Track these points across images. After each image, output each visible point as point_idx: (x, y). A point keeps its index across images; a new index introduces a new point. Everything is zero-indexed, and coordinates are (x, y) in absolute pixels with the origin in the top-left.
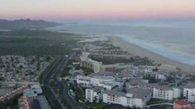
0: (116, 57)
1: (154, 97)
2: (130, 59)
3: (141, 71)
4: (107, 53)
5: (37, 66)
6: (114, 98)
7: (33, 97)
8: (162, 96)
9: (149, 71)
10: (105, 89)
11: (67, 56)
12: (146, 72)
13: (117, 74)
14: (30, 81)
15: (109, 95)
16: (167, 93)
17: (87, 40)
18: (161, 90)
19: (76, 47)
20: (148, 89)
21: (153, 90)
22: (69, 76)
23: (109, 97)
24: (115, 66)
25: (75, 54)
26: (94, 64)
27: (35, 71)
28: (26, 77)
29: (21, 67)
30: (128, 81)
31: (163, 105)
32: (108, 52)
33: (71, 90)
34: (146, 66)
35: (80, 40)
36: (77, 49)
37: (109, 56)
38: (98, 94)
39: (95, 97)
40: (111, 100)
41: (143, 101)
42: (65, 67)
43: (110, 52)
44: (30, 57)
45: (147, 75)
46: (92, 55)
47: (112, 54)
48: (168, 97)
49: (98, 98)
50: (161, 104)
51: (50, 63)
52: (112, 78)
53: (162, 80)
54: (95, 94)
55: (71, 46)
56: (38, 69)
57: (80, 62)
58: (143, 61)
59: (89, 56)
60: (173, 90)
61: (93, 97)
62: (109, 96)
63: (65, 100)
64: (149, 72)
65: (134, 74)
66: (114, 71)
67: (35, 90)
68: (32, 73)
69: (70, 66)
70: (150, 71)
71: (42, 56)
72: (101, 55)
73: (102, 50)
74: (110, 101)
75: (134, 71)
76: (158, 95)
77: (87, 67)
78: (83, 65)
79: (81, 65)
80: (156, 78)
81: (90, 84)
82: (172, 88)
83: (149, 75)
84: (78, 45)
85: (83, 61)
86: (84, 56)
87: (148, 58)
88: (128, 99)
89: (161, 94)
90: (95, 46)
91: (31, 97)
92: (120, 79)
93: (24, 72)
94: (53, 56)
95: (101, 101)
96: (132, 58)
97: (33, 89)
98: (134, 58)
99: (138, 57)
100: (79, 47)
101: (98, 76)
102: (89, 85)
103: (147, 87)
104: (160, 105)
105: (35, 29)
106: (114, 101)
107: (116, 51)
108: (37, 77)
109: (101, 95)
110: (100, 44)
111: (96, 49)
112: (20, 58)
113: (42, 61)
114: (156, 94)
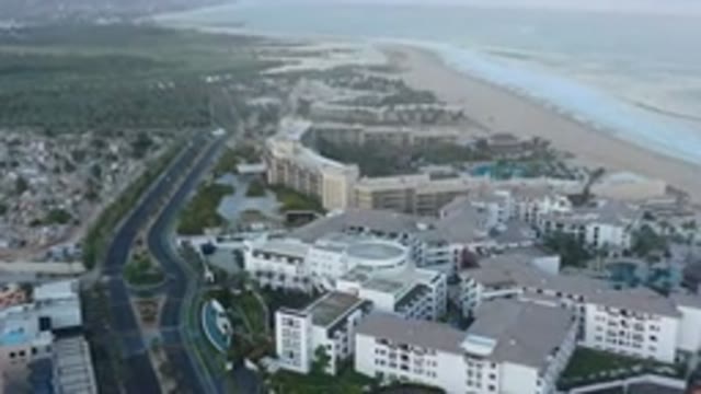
0: (416, 139)
1: (590, 342)
2: (473, 148)
3: (522, 204)
4: (381, 118)
5: (90, 182)
6: (405, 358)
7: (34, 351)
8: (625, 340)
9: (556, 207)
10: (366, 306)
11: (220, 132)
12: (545, 211)
13: (422, 226)
14: (42, 254)
15: (384, 342)
16: (652, 328)
17: (308, 64)
18: (624, 313)
19: (264, 92)
20: (564, 306)
21: (583, 310)
22: (217, 230)
23: (383, 352)
24: (411, 181)
25: (253, 121)
26: (326, 176)
27: (75, 204)
28: (32, 236)
29: (22, 185)
30: (468, 262)
31: (632, 386)
32: (385, 114)
33: (217, 305)
34: (542, 181)
35: (279, 64)
36: (264, 101)
37: (390, 135)
38: (331, 335)
39: (320, 351)
40: (393, 365)
41: (541, 375)
42: (204, 182)
43: (393, 117)
44: (69, 136)
45: (548, 224)
46: (320, 132)
47: (401, 122)
48: (652, 349)
49: (331, 353)
50: (625, 383)
51: (148, 164)
52: (400, 252)
53: (614, 246)
54: (320, 336)
55: (240, 87)
56: (92, 197)
57: (269, 163)
58: (528, 153)
59: (306, 139)
60: (679, 315)
61: (309, 351)
62: (383, 347)
63: (184, 356)
64: (557, 213)
65: (493, 222)
66: (408, 211)
67: (46, 312)
68: (60, 217)
69: (227, 179)
70: (563, 209)
71: (121, 134)
72: (357, 131)
73: (362, 108)
74: (387, 370)
75: (494, 207)
76: (611, 333)
77: (297, 185)
78: (281, 177)
79: (271, 179)
80: (589, 238)
81: (301, 276)
82: (673, 306)
83: (560, 226)
84: (270, 82)
85: (278, 160)
86: (284, 139)
87: (546, 144)
88: (470, 364)
89: (622, 333)
90: (337, 89)
91: (22, 353)
92: (435, 250)
93: (30, 208)
94: (161, 135)
95: (347, 364)
96: (482, 144)
97: (39, 304)
98: (490, 142)
99: (509, 137)
100: (274, 90)
101: (336, 239)
102: (296, 279)
103: (559, 295)
104: (620, 388)
105: (117, 20)
106: (405, 368)
107: (418, 110)
108: (80, 235)
109: (345, 340)
110: (356, 80)
111: (340, 103)
112: (27, 144)
113: (114, 158)
114: (599, 329)
